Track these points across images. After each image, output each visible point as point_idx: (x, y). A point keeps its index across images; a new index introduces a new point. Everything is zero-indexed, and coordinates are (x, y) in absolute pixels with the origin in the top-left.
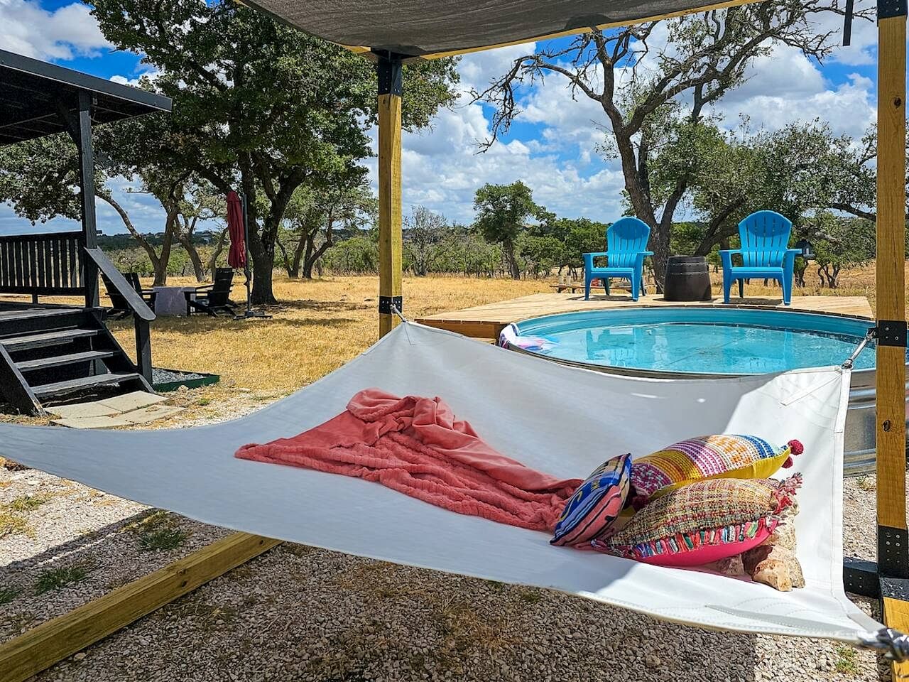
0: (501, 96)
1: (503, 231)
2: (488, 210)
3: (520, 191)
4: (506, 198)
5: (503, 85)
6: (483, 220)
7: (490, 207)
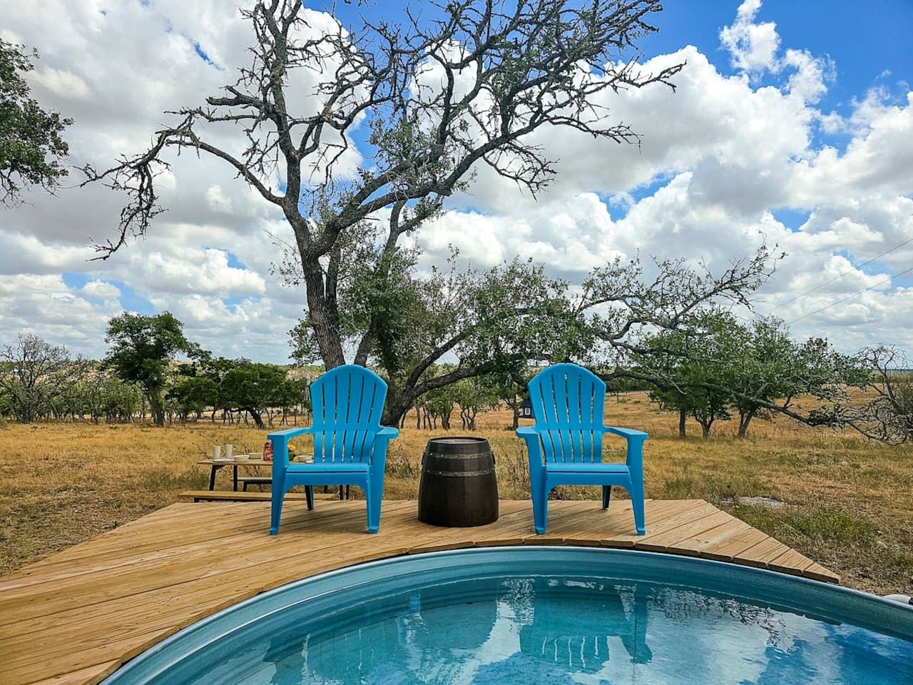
0: (135, 183)
1: (144, 369)
2: (124, 344)
3: (168, 324)
4: (149, 330)
5: (138, 167)
6: (117, 356)
7: (128, 340)
